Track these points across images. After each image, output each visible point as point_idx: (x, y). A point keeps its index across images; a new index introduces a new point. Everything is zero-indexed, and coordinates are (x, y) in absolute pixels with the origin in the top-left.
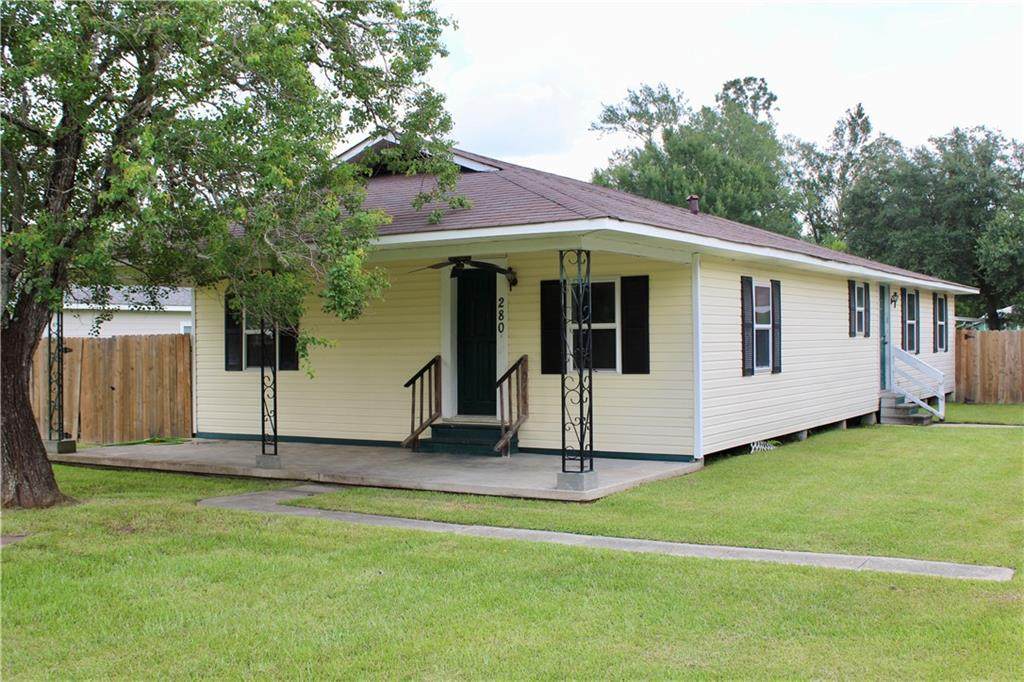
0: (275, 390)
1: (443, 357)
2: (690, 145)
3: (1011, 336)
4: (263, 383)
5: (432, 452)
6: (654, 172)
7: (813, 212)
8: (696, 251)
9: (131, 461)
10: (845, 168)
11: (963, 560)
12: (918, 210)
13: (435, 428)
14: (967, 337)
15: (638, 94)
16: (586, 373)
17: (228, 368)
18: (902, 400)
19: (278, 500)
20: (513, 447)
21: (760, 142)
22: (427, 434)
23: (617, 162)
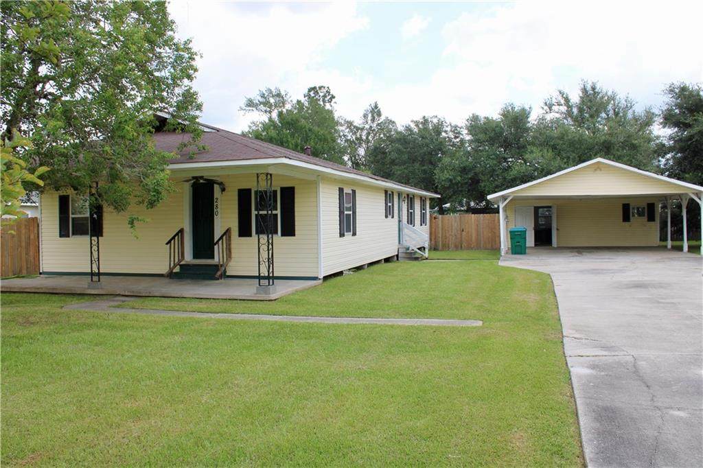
0: (98, 247)
1: (185, 229)
2: (292, 120)
3: (455, 217)
4: (91, 244)
5: (182, 278)
6: (273, 133)
7: (353, 156)
8: (319, 174)
9: (10, 288)
10: (368, 134)
11: (460, 319)
12: (406, 156)
13: (181, 266)
14: (435, 218)
15: (265, 92)
16: (270, 236)
17: (61, 236)
18: (408, 249)
19: (108, 305)
20: (224, 276)
21: (326, 119)
22: (177, 269)
23: (254, 128)
